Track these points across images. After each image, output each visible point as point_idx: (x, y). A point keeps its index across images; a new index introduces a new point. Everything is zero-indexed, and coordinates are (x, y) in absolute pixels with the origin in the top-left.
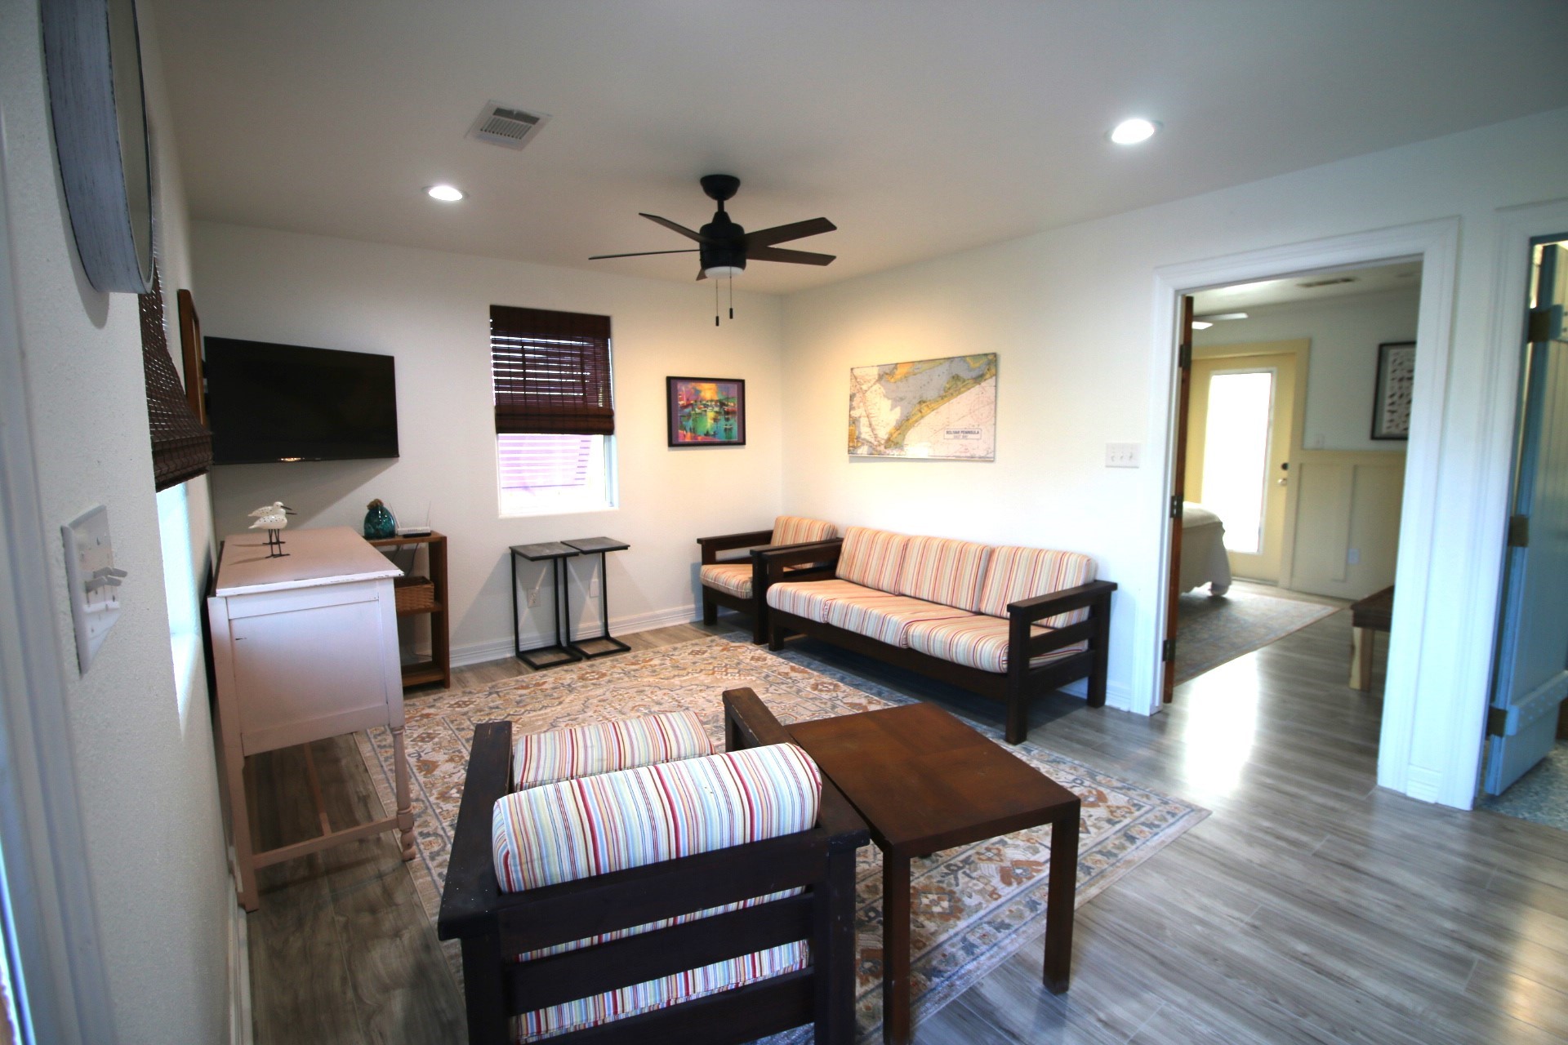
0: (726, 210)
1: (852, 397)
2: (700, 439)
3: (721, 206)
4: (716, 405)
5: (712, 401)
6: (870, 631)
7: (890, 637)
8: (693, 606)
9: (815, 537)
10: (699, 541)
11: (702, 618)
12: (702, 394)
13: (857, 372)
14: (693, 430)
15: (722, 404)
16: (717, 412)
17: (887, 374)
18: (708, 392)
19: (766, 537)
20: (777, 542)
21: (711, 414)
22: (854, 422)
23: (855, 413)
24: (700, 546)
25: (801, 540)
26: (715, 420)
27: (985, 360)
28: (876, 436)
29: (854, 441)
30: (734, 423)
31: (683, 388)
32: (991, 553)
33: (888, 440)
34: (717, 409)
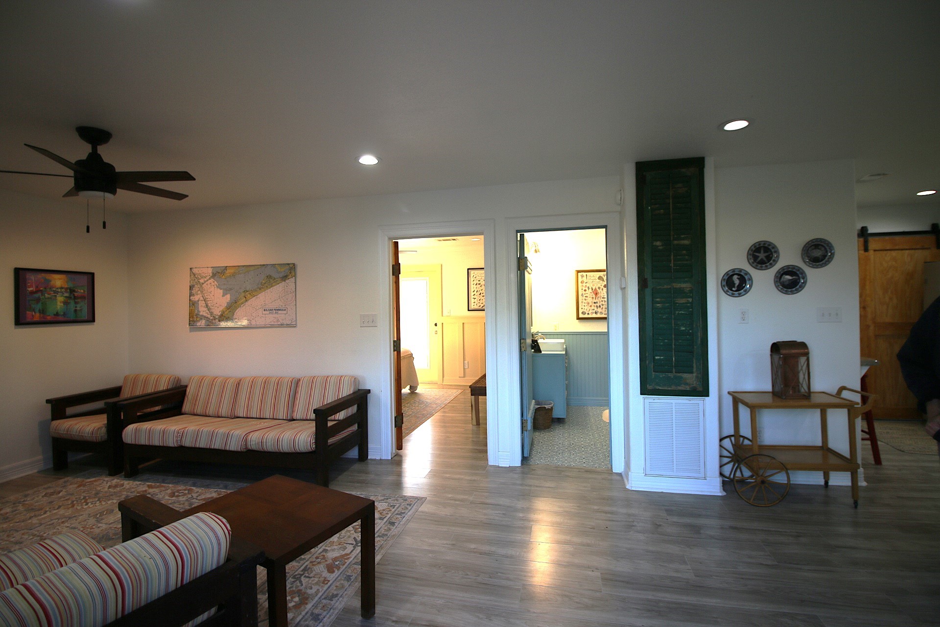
0: (99, 152)
1: (191, 288)
2: (49, 318)
3: (94, 149)
4: (66, 292)
5: (62, 288)
6: (217, 445)
7: (234, 446)
8: (40, 457)
9: (163, 386)
10: (48, 401)
11: (51, 466)
12: (52, 283)
13: (195, 271)
14: (43, 311)
15: (72, 291)
16: (66, 297)
17: (218, 273)
18: (58, 281)
19: (117, 391)
20: (126, 394)
21: (60, 299)
22: (193, 304)
23: (195, 298)
24: (49, 405)
25: (150, 390)
26: (66, 303)
27: (287, 267)
28: (212, 313)
29: (193, 318)
30: (83, 306)
31: (32, 278)
32: (299, 380)
33: (222, 316)
34: (67, 295)
